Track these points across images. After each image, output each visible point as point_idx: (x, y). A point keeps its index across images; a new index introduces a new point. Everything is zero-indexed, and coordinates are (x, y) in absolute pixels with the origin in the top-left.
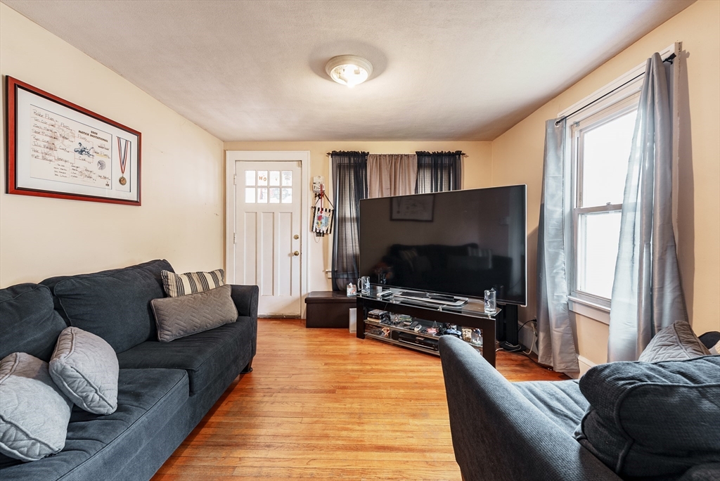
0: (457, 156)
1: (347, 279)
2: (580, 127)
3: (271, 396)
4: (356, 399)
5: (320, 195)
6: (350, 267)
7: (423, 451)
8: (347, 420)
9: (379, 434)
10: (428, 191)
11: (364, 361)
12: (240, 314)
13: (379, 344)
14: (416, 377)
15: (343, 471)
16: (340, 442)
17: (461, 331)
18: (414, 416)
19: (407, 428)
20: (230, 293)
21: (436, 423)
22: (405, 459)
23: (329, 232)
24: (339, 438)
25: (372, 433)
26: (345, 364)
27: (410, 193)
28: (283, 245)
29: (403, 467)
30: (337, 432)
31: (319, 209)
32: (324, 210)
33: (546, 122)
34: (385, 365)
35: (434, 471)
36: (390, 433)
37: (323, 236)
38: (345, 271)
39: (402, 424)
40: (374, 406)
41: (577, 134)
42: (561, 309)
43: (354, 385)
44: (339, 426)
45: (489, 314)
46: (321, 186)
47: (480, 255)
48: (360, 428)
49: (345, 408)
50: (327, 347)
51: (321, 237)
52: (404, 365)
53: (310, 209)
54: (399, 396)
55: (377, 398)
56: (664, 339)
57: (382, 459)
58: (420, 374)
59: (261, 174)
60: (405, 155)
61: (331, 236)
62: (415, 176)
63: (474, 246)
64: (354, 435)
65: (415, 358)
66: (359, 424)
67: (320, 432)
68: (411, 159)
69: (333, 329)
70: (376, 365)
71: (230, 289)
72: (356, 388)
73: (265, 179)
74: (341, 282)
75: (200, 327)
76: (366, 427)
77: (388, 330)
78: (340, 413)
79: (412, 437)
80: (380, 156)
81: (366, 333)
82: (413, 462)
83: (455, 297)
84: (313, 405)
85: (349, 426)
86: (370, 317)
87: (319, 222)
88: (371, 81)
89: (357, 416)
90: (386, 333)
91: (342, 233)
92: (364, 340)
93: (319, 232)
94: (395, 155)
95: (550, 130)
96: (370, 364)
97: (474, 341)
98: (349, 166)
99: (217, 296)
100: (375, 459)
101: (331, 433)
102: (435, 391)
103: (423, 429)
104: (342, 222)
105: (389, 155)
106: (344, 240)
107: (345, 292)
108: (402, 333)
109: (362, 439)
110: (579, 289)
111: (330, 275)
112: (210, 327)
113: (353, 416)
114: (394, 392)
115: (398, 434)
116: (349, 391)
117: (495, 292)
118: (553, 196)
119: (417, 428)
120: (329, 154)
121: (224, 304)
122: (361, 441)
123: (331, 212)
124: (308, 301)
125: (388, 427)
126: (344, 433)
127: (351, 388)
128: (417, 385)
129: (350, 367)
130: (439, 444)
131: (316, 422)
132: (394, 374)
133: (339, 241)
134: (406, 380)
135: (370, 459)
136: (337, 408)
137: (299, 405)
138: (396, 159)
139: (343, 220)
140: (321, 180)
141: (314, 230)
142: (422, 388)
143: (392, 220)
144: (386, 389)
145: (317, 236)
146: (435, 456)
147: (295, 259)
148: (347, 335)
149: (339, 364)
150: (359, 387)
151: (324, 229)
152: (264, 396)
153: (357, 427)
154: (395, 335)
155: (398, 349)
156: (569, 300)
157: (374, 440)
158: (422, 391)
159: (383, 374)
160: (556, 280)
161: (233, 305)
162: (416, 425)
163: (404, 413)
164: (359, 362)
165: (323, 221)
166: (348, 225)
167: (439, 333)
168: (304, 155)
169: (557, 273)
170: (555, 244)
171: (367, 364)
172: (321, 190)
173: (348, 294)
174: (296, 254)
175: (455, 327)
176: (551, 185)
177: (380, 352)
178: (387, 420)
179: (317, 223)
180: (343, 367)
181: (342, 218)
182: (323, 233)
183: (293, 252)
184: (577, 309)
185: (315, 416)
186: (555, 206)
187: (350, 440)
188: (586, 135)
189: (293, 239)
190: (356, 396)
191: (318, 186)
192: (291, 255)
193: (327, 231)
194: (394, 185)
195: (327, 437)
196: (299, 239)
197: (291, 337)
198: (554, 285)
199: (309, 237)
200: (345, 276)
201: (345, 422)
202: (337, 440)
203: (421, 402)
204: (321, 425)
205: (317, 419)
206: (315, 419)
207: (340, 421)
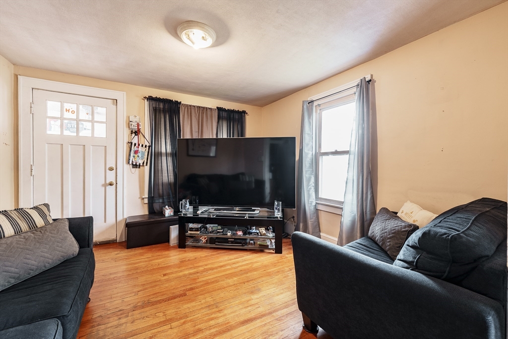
0: (243, 114)
1: (163, 203)
2: (320, 108)
3: (127, 316)
4: (206, 295)
5: (137, 133)
6: (165, 193)
7: (270, 313)
8: (209, 312)
9: (237, 313)
10: (225, 136)
11: (195, 265)
12: (81, 247)
13: (199, 250)
14: (238, 267)
16: (213, 331)
17: (259, 230)
18: (252, 293)
19: (253, 302)
20: (68, 228)
21: (268, 293)
22: (263, 323)
23: (145, 164)
24: (210, 328)
25: (233, 315)
26: (181, 271)
27: (213, 136)
28: (96, 177)
29: (265, 328)
30: (207, 324)
31: (135, 144)
32: (141, 145)
33: (303, 101)
34: (212, 264)
35: (283, 323)
36: (244, 310)
37: (139, 168)
38: (161, 196)
39: (248, 301)
40: (222, 295)
41: (318, 111)
42: (312, 208)
43: (198, 284)
44: (205, 319)
45: (279, 216)
46: (138, 125)
47: (247, 179)
48: (222, 314)
49: (202, 304)
50: (157, 261)
51: (137, 169)
52: (226, 261)
53: (125, 144)
54: (236, 282)
55: (221, 289)
56: (385, 217)
57: (249, 329)
58: (240, 264)
59: (67, 106)
60: (209, 108)
61: (147, 168)
62: (216, 124)
63: (243, 174)
64: (221, 320)
65: (231, 254)
66: (220, 311)
67: (192, 329)
68: (213, 112)
69: (154, 246)
70: (206, 265)
71: (67, 223)
72: (201, 286)
73: (73, 112)
74: (156, 206)
75: (37, 269)
76: (226, 312)
77: (205, 238)
78: (200, 309)
79: (259, 307)
80: (190, 106)
81: (187, 244)
82: (269, 323)
83: (253, 208)
84: (173, 311)
85: (213, 316)
86: (190, 231)
87: (136, 156)
88: (212, 48)
89: (214, 307)
90: (204, 241)
91: (158, 165)
92: (186, 249)
93: (136, 165)
94: (202, 107)
95: (305, 107)
96: (201, 266)
97: (268, 235)
98: (164, 111)
99: (55, 232)
100: (245, 331)
101: (202, 326)
102: (255, 273)
103: (263, 299)
104: (158, 156)
105: (198, 107)
106: (160, 172)
107: (162, 213)
108: (217, 238)
109: (228, 321)
110: (319, 197)
111: (146, 201)
112: (48, 266)
113: (211, 308)
114: (230, 281)
115: (249, 308)
116: (197, 290)
117: (281, 203)
118: (308, 145)
119: (259, 300)
120: (145, 97)
121: (65, 239)
122: (228, 323)
123: (147, 148)
124: (129, 226)
125: (241, 307)
126: (212, 323)
127: (197, 288)
128: (243, 272)
129: (187, 272)
130: (277, 305)
131: (184, 323)
132: (223, 269)
133: (155, 172)
134: (233, 271)
135: (242, 332)
136: (195, 306)
137: (161, 314)
138: (202, 110)
139: (158, 155)
140: (137, 119)
141: (131, 163)
142: (247, 273)
143: (188, 155)
144: (223, 280)
145: (133, 167)
146: (279, 313)
147: (111, 190)
148: (169, 248)
149: (176, 272)
150: (203, 285)
151: (141, 162)
152: (120, 319)
153: (219, 315)
154: (212, 241)
155: (215, 250)
156: (316, 203)
157: (236, 319)
158: (248, 275)
159: (215, 270)
160: (310, 192)
161: (73, 239)
162: (257, 298)
163: (245, 293)
164: (192, 266)
165: (140, 155)
166: (164, 158)
167: (245, 234)
168: (120, 96)
169: (310, 188)
170: (309, 172)
171: (199, 266)
172: (138, 128)
173: (167, 215)
174: (111, 184)
175: (254, 228)
176: (306, 138)
177: (203, 256)
178: (237, 302)
179: (134, 157)
180: (181, 274)
181: (158, 153)
182: (140, 165)
183: (108, 182)
184: (320, 207)
185: (181, 318)
186: (309, 150)
187: (219, 326)
188: (323, 112)
189: (108, 171)
190: (204, 292)
191: (134, 124)
192: (105, 185)
193: (143, 163)
194: (201, 130)
195: (200, 330)
196: (114, 171)
197: (116, 260)
198: (309, 196)
199: (125, 169)
200: (161, 201)
201: (207, 314)
202: (210, 329)
203: (251, 282)
204: (190, 323)
205: (184, 320)
206: (182, 321)
207: (204, 315)
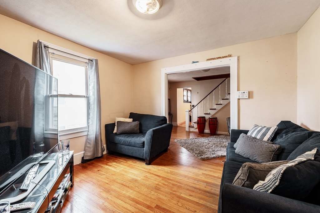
7: (148, 172)
15: (173, 175)
25: (157, 180)
44: (166, 186)
64: (163, 182)
67: (175, 187)
78: (163, 192)
89: (156, 188)
101: (171, 185)
113: (158, 189)
126: (166, 183)
131: (175, 191)
153: (160, 184)
178: (147, 182)
187: (166, 181)
195: (173, 185)
201: (163, 187)
202: (170, 182)
204: (173, 189)
205: (174, 192)
206: (174, 193)
207: (165, 188)
